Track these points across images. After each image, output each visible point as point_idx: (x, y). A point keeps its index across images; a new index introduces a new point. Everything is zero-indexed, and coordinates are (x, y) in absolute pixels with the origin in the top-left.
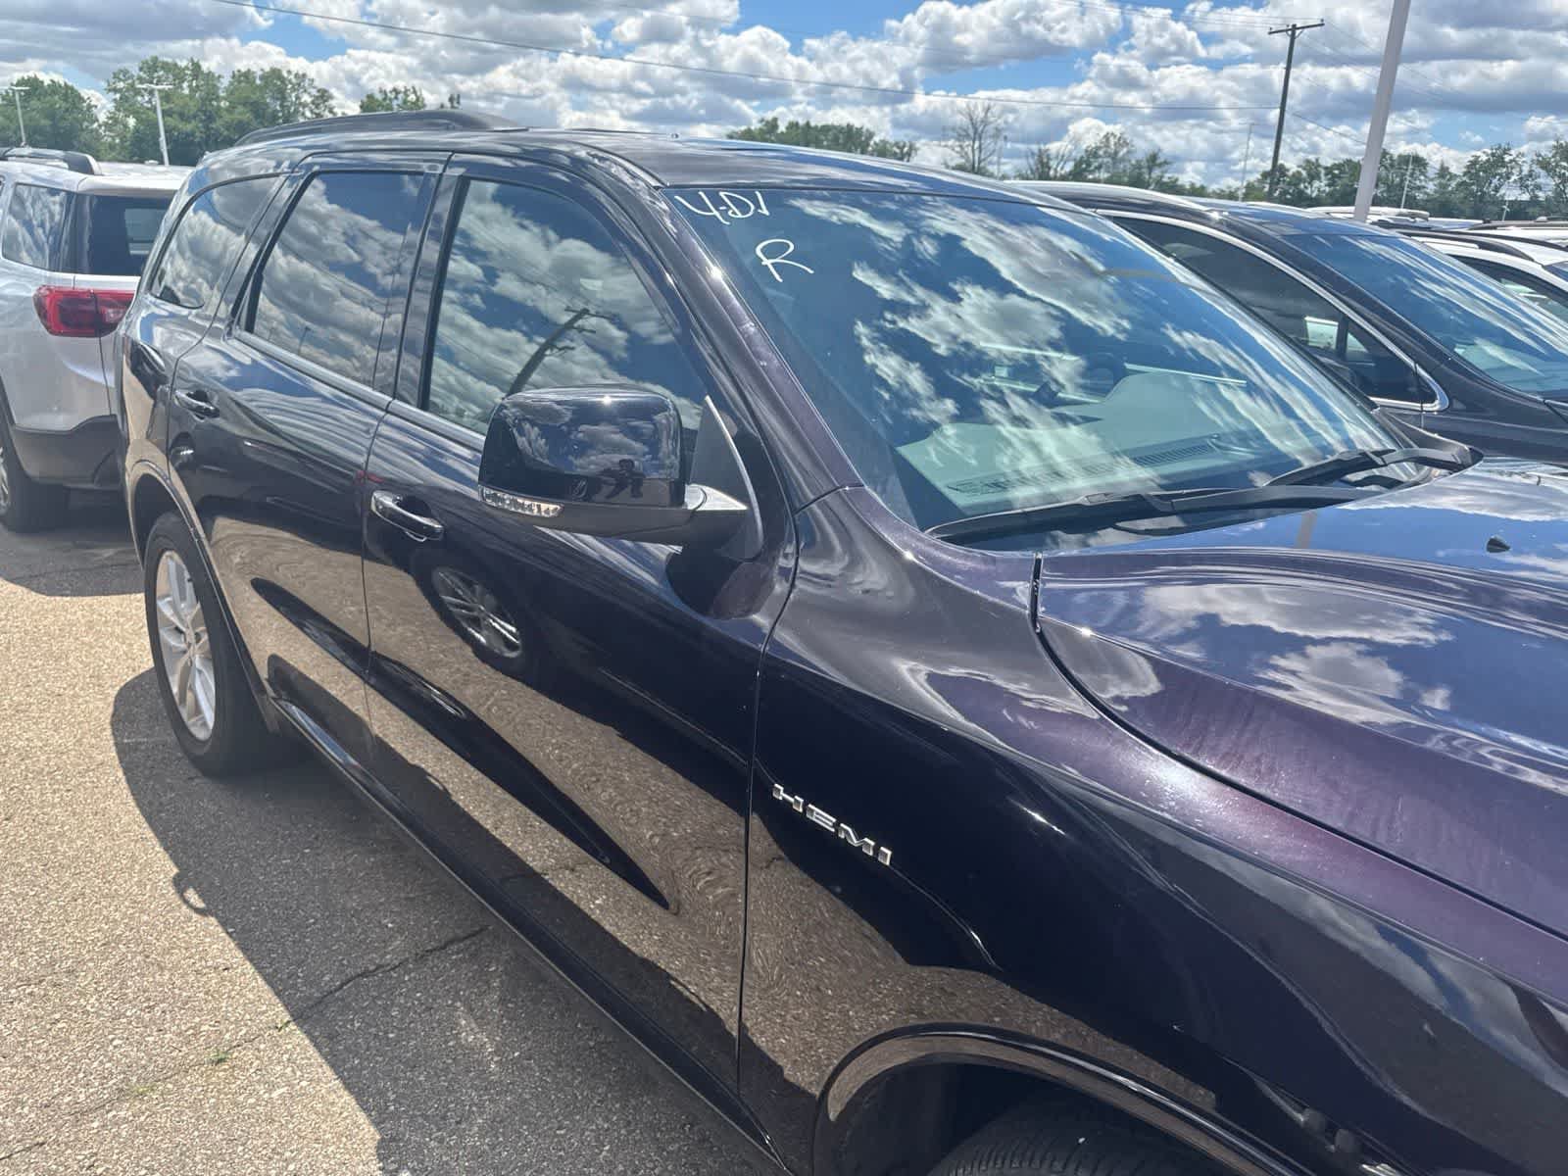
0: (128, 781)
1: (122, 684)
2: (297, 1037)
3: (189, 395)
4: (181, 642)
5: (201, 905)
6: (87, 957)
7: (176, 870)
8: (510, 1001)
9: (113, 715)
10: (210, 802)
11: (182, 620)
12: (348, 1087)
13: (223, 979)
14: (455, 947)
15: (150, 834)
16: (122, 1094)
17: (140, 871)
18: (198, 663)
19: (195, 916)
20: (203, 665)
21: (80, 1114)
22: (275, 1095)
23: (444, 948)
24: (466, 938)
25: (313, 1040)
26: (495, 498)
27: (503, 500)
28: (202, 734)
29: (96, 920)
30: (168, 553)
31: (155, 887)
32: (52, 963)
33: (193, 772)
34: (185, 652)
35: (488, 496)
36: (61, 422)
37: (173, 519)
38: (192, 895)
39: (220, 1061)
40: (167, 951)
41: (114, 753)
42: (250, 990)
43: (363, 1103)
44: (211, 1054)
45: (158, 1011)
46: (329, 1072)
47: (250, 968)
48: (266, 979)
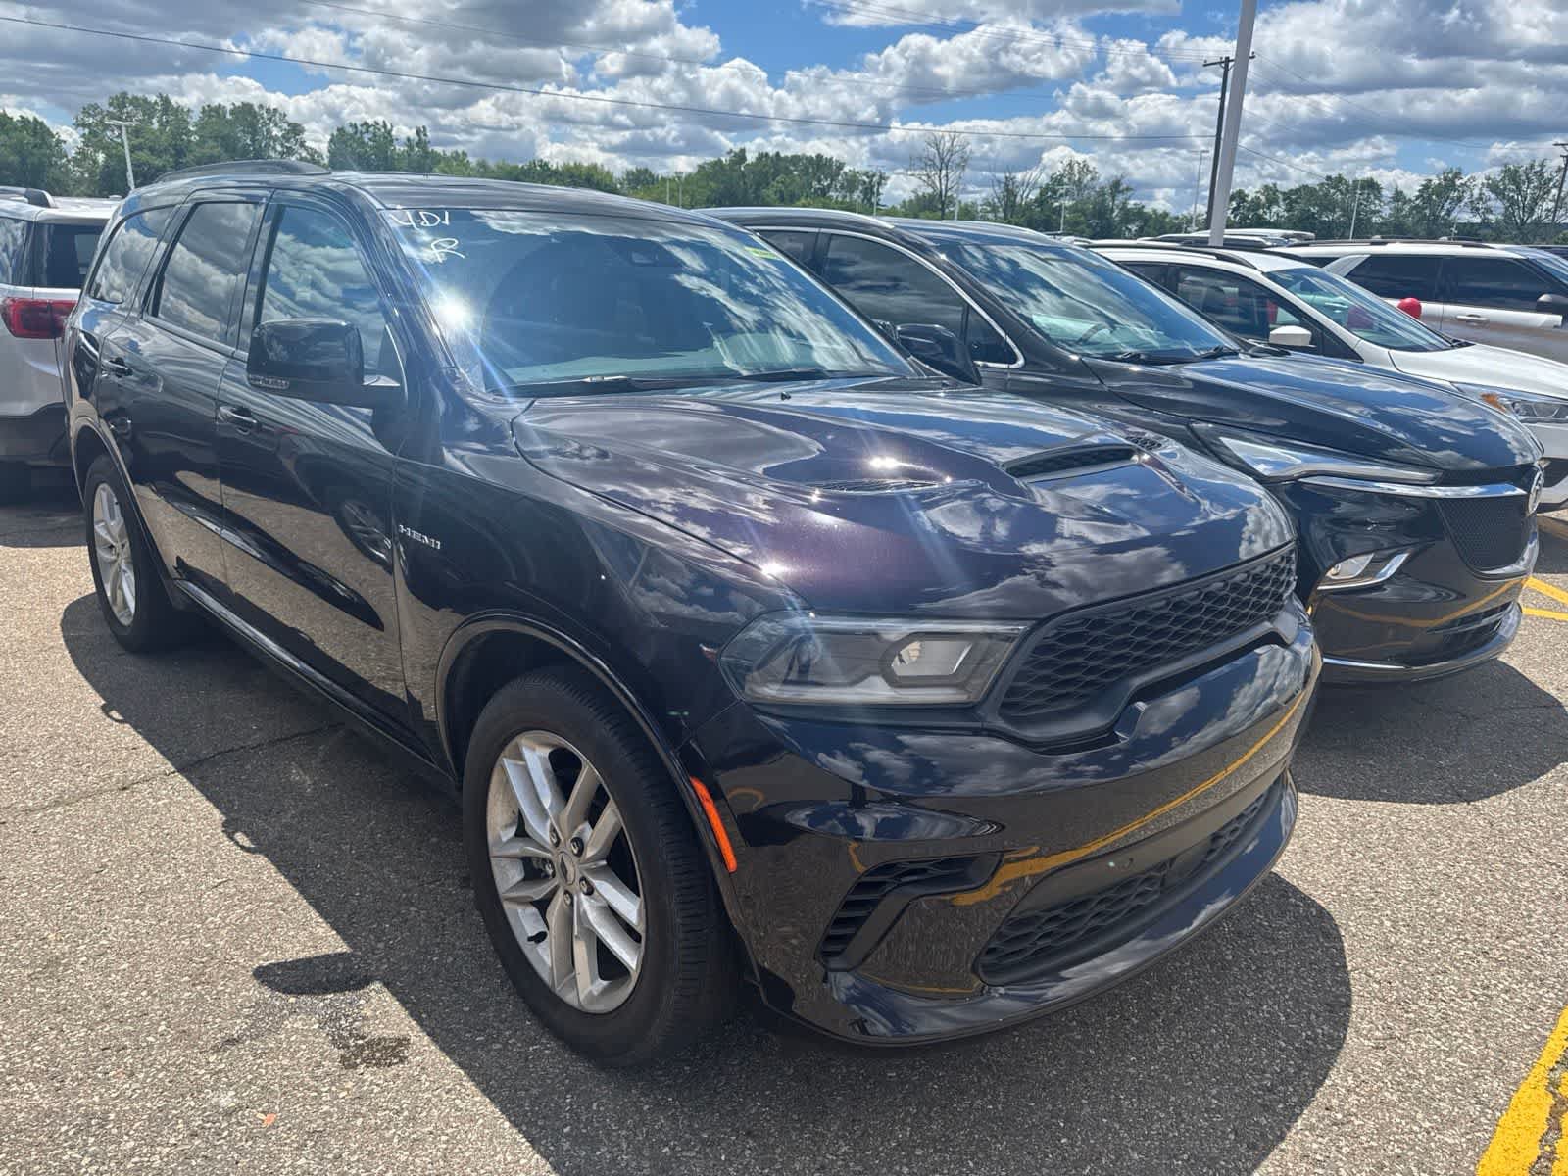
0: (72, 656)
1: (71, 602)
2: (180, 777)
4: (111, 555)
5: (120, 718)
6: (37, 743)
7: (103, 702)
8: (329, 762)
9: (63, 620)
10: (131, 668)
11: (112, 537)
12: (209, 798)
13: (131, 753)
14: (297, 738)
15: (86, 683)
16: (57, 803)
17: (78, 702)
18: (124, 567)
19: (115, 724)
20: (127, 567)
21: (28, 811)
22: (160, 803)
23: (291, 738)
24: (307, 734)
25: (189, 779)
28: (126, 621)
29: (43, 726)
30: (101, 486)
33: (121, 650)
34: (115, 561)
36: (23, 408)
37: (105, 459)
38: (115, 715)
39: (125, 789)
40: (93, 741)
41: (62, 641)
42: (150, 758)
43: (217, 805)
44: (120, 785)
45: (85, 767)
46: (197, 793)
47: (151, 748)
48: (162, 752)
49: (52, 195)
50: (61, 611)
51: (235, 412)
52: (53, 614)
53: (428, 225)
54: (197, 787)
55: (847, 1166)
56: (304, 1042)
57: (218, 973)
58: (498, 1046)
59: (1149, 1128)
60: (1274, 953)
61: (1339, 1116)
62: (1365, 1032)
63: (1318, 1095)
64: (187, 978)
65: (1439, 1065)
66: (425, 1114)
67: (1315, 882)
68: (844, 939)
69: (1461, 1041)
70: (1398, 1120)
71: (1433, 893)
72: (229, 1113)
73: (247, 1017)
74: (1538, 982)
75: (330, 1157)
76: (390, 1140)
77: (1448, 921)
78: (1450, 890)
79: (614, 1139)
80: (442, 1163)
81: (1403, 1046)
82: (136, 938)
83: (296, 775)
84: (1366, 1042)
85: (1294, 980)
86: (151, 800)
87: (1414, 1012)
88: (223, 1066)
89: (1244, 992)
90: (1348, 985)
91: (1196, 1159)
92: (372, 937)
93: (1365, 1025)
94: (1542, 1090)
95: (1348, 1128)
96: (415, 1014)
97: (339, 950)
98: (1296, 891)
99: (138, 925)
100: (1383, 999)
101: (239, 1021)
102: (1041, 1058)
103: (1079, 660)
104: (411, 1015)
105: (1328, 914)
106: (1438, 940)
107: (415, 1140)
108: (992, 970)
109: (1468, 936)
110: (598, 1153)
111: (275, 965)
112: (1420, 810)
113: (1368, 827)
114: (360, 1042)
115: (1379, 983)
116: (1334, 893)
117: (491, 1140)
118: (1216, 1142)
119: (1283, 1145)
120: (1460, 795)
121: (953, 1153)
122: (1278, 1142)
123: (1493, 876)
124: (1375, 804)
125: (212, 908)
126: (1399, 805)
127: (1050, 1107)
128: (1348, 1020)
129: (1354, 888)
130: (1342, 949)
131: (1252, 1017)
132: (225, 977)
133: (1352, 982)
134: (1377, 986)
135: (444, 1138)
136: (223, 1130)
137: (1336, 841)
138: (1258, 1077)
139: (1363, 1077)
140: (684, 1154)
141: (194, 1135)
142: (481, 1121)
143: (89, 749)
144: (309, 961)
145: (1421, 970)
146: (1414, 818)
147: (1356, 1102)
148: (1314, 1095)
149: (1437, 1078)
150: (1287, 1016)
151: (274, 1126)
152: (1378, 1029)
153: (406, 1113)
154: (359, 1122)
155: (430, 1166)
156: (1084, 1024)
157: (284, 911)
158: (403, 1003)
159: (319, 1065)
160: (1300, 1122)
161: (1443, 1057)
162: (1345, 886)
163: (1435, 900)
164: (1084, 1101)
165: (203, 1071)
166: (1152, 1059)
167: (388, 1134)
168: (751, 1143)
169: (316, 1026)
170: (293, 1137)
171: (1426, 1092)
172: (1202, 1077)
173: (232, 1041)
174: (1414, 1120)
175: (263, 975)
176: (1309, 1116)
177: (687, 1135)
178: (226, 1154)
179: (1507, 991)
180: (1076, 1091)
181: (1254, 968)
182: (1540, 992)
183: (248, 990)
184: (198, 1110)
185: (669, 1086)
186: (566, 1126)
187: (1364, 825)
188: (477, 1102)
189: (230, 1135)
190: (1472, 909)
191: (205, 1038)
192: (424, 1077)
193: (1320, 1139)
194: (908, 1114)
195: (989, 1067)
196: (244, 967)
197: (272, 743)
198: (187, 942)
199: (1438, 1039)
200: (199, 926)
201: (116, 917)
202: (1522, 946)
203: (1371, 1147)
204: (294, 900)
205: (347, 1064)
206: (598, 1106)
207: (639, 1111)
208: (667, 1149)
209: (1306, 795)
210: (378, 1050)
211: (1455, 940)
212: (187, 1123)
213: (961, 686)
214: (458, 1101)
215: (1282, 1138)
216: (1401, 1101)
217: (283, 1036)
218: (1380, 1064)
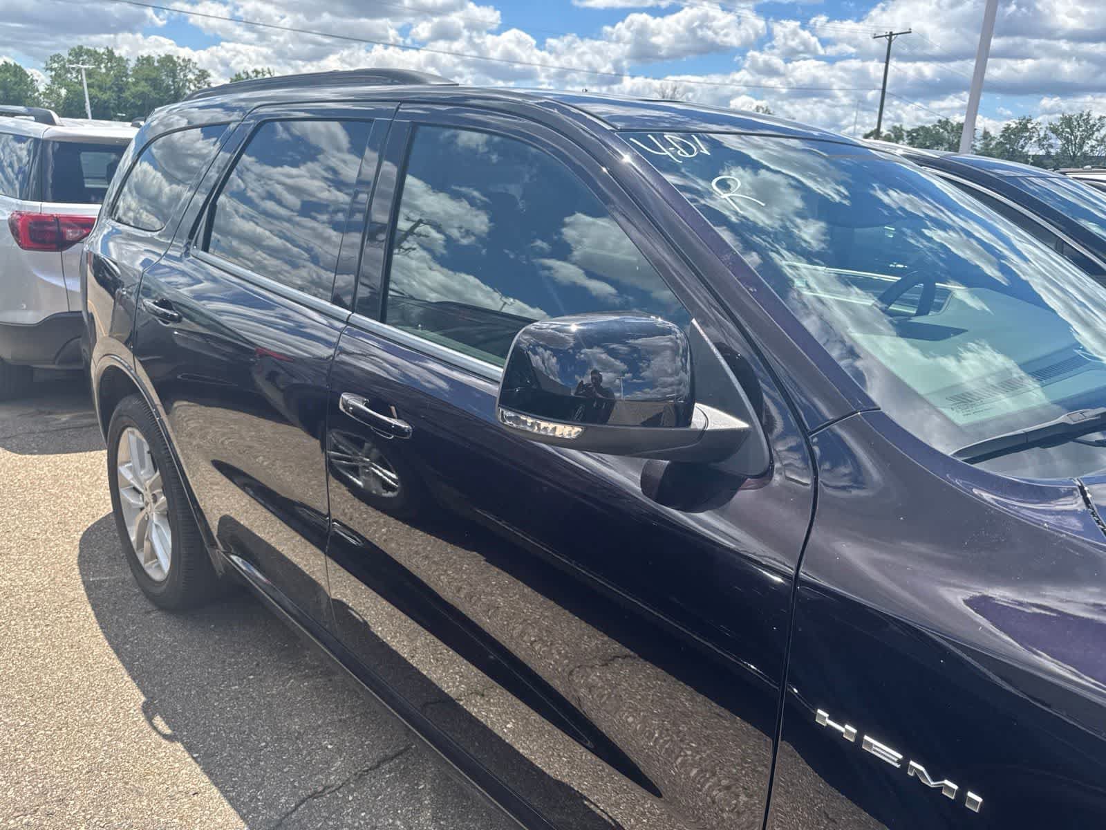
0: (97, 616)
1: (85, 529)
3: (155, 303)
4: (139, 501)
5: (169, 732)
6: (74, 785)
7: (143, 699)
8: (441, 819)
9: (80, 556)
13: (194, 804)
14: (386, 766)
15: (118, 664)
17: (113, 701)
18: (155, 519)
19: (165, 742)
20: (159, 521)
23: (378, 766)
24: (396, 756)
26: (516, 419)
27: (525, 422)
28: (157, 576)
29: (79, 748)
30: (129, 429)
31: (127, 716)
32: (44, 793)
33: (150, 607)
34: (142, 509)
35: (510, 418)
36: (30, 317)
37: (136, 402)
40: (143, 778)
41: (83, 589)
47: (216, 792)
49: (59, 116)
50: (77, 543)
51: (365, 405)
52: (69, 548)
53: (688, 155)
197: (360, 777)
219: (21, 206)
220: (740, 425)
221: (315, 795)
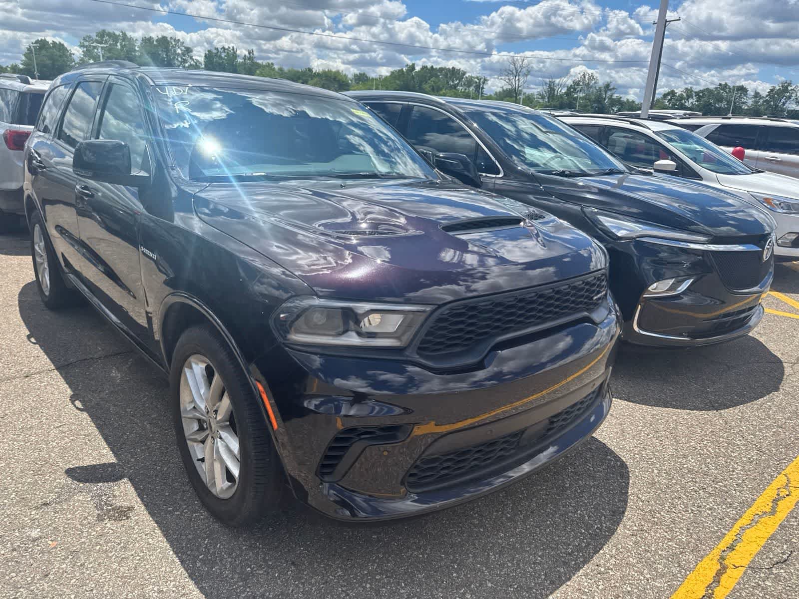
0: (20, 309)
1: (27, 283)
2: (55, 373)
3: (37, 162)
4: (41, 260)
5: (35, 342)
7: (29, 333)
8: (132, 367)
9: (20, 292)
10: (47, 317)
11: (41, 250)
12: (67, 383)
13: (35, 359)
14: (120, 355)
15: (23, 324)
17: (16, 333)
19: (31, 344)
20: (46, 265)
22: (42, 384)
23: (116, 355)
24: (125, 353)
25: (61, 374)
28: (47, 293)
30: (36, 226)
31: (20, 337)
34: (42, 264)
38: (33, 340)
39: (27, 377)
40: (19, 352)
41: (17, 303)
42: (44, 361)
43: (70, 387)
44: (25, 375)
45: (10, 365)
46: (63, 380)
47: (46, 357)
48: (51, 359)
49: (31, 78)
50: (21, 288)
51: (82, 188)
52: (16, 289)
54: (63, 377)
55: (339, 582)
56: (81, 507)
57: (48, 470)
58: (178, 513)
59: (501, 571)
60: (592, 484)
61: (603, 570)
62: (628, 527)
63: (594, 558)
64: (32, 472)
65: (663, 546)
66: (132, 545)
67: (624, 448)
68: (332, 466)
69: (678, 534)
70: (633, 573)
71: (685, 457)
72: (34, 540)
73: (56, 493)
74: (728, 506)
75: (79, 564)
76: (111, 557)
77: (689, 471)
78: (695, 455)
79: (224, 563)
80: (133, 570)
81: (647, 535)
82: (12, 451)
83: (114, 373)
84: (628, 532)
85: (598, 499)
86: (38, 383)
87: (657, 518)
88: (37, 517)
89: (570, 503)
90: (626, 502)
91: (521, 587)
92: (129, 456)
93: (630, 523)
94: (715, 561)
95: (606, 576)
96: (140, 495)
97: (111, 461)
98: (612, 453)
99: (14, 445)
100: (642, 510)
101: (52, 495)
102: (454, 532)
103: (462, 326)
104: (139, 496)
105: (626, 465)
106: (681, 481)
107: (123, 558)
108: (413, 485)
109: (697, 480)
110: (214, 569)
111: (77, 467)
112: (690, 413)
113: (660, 421)
114: (110, 508)
115: (643, 502)
116: (632, 455)
117: (161, 560)
118: (534, 579)
119: (568, 583)
120: (713, 406)
121: (396, 578)
122: (567, 581)
123: (719, 449)
124: (667, 409)
125: (54, 438)
126: (679, 411)
127: (452, 557)
128: (621, 519)
129: (643, 453)
130: (628, 483)
131: (571, 516)
132: (51, 472)
133: (629, 501)
134: (641, 503)
135: (138, 558)
136: (30, 548)
137: (641, 428)
138: (565, 547)
139: (621, 550)
140: (257, 572)
141: (14, 550)
142: (159, 550)
143: (15, 356)
144: (94, 466)
145: (667, 496)
146: (685, 417)
147: (614, 563)
148: (592, 558)
149: (660, 553)
150: (590, 517)
151: (55, 548)
152: (636, 525)
153: (122, 545)
154: (98, 548)
155: (127, 572)
156: (482, 516)
157: (89, 440)
158: (136, 489)
159: (86, 518)
160: (581, 571)
161: (666, 542)
162: (638, 451)
163: (685, 460)
164: (471, 555)
165: (27, 519)
166: (512, 536)
167: (110, 555)
168: (293, 568)
169: (90, 499)
170: (63, 554)
171: (652, 559)
172: (536, 546)
173: (46, 504)
174: (642, 574)
175: (70, 472)
176: (587, 568)
177: (261, 563)
178: (27, 560)
179: (710, 509)
180: (468, 550)
181: (579, 491)
182: (728, 510)
183: (60, 479)
184: (19, 537)
185: (259, 537)
186: (201, 555)
187: (658, 420)
188: (159, 541)
189: (32, 551)
190: (703, 466)
191: (33, 502)
192: (136, 527)
193: (589, 581)
194: (378, 557)
195: (426, 535)
196: (61, 468)
197: (106, 357)
198: (36, 454)
199: (666, 532)
200: (44, 446)
201: (5, 440)
202: (725, 486)
203: (615, 586)
204: (96, 435)
205: (100, 518)
206: (220, 546)
207: (240, 548)
208: (249, 569)
209: (631, 403)
210: (117, 513)
211: (690, 482)
212: (12, 544)
213: (398, 338)
214: (150, 540)
215: (569, 579)
216: (637, 563)
217: (71, 503)
218: (631, 543)
219: (10, 127)
220: (146, 175)
221: (86, 359)
